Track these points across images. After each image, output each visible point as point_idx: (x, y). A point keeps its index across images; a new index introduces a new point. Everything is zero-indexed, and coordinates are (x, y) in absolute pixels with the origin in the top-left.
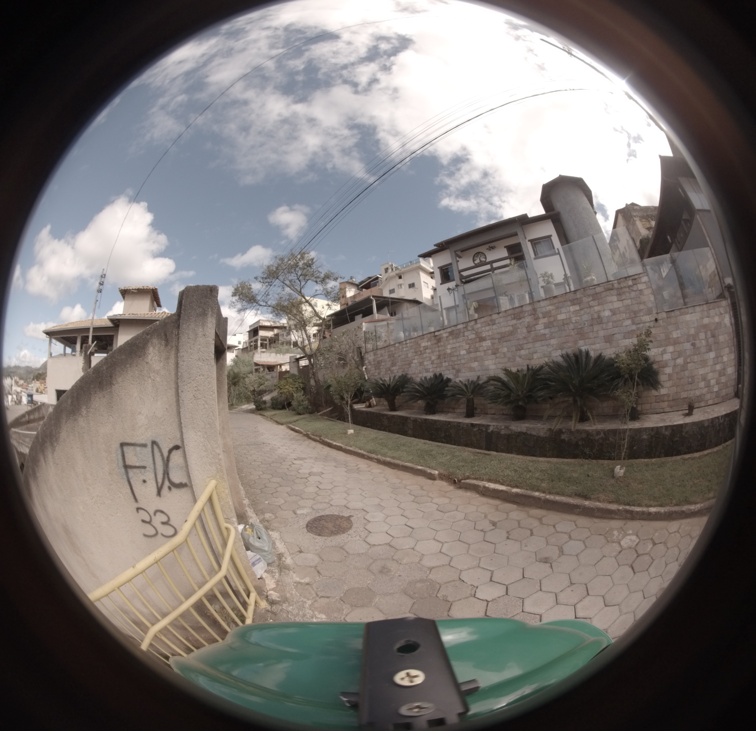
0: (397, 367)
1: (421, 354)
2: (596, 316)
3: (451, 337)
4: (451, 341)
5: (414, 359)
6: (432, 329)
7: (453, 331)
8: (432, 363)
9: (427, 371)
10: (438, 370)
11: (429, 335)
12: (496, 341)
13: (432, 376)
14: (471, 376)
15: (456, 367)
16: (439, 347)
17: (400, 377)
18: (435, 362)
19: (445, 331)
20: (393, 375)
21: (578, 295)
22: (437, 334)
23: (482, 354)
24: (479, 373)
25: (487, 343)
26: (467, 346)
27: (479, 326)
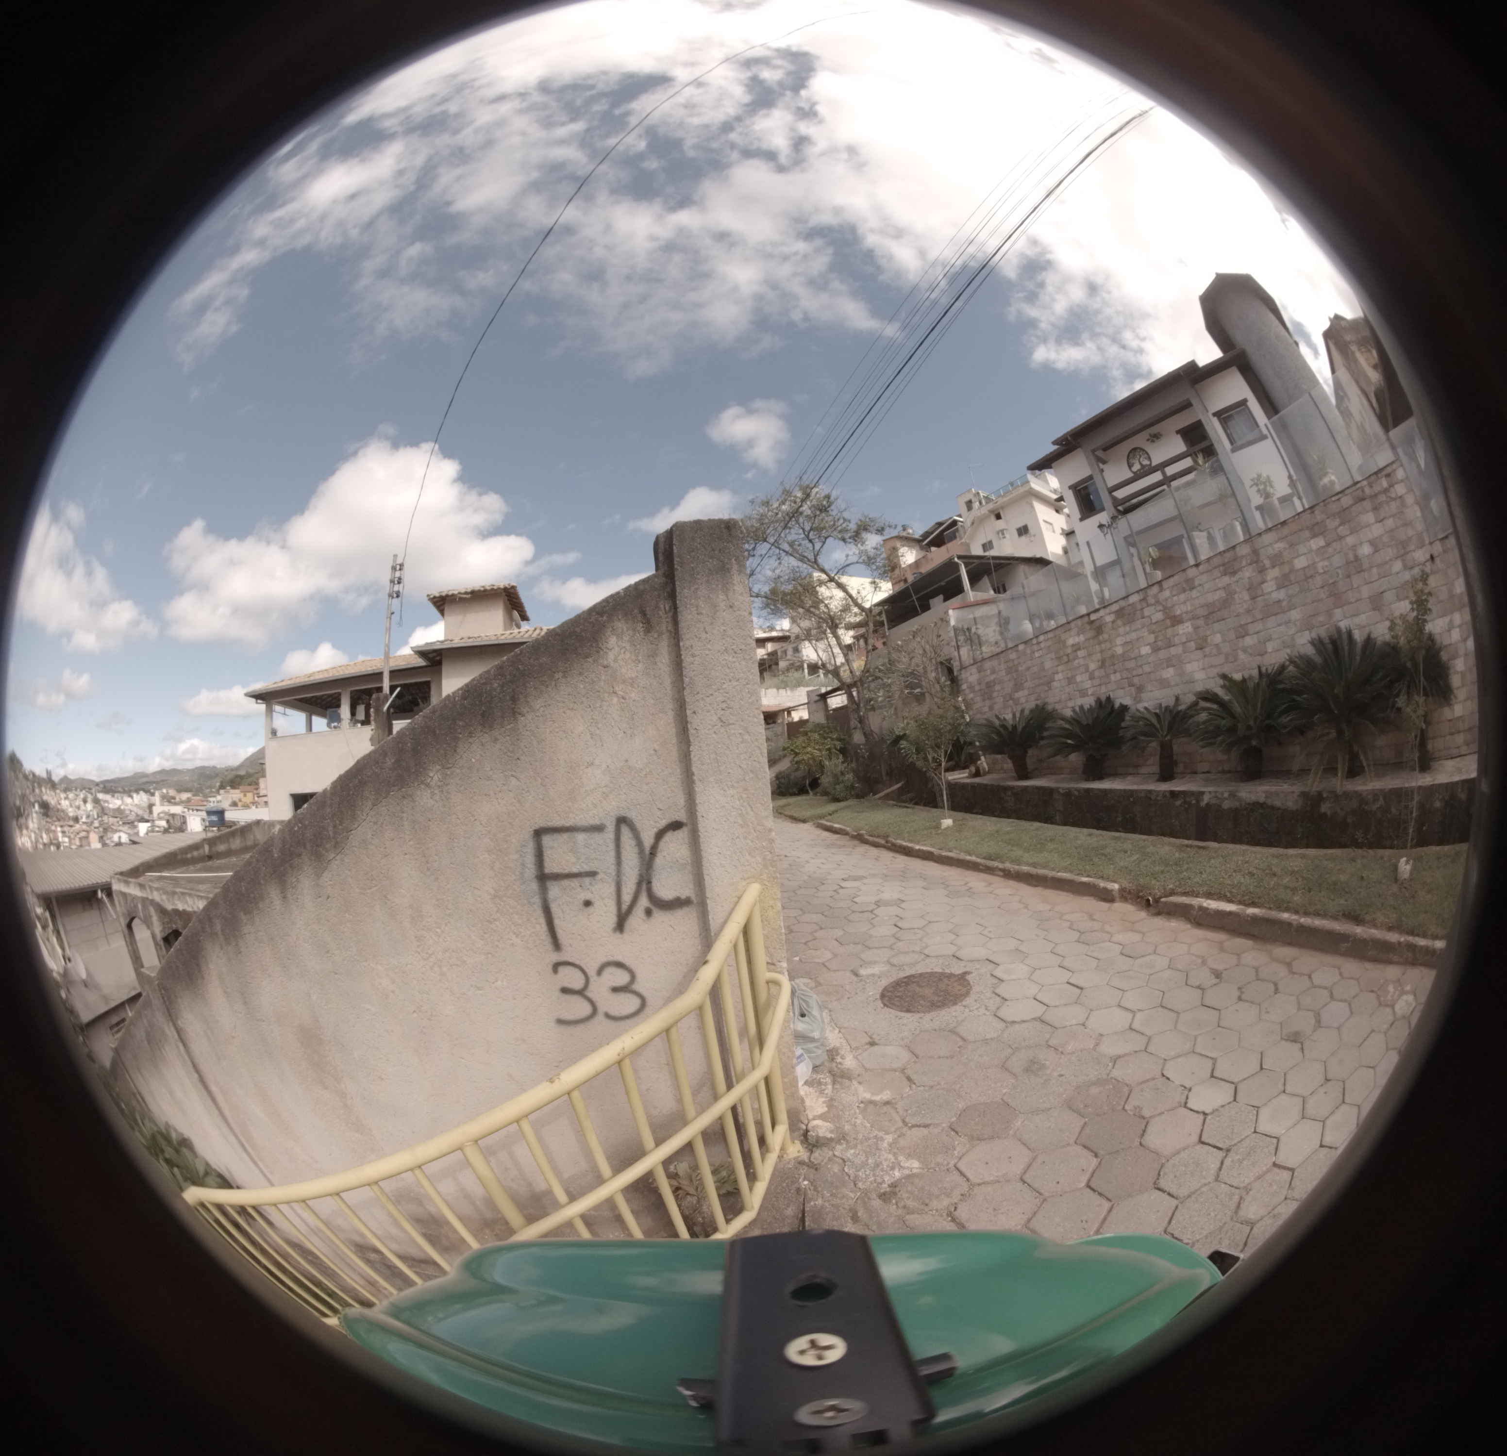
0: (1026, 692)
1: (1069, 661)
3: (1119, 622)
4: (1121, 630)
5: (1057, 673)
6: (1083, 610)
7: (1122, 609)
8: (1092, 678)
9: (1083, 693)
10: (1104, 689)
11: (1079, 622)
12: (1201, 622)
13: (1093, 704)
14: (1166, 696)
15: (1136, 680)
16: (1100, 643)
17: (1032, 711)
18: (1097, 674)
19: (1107, 610)
20: (1019, 708)
22: (1093, 617)
23: (1180, 650)
24: (1177, 691)
25: (1186, 628)
26: (1152, 638)
27: (1167, 593)
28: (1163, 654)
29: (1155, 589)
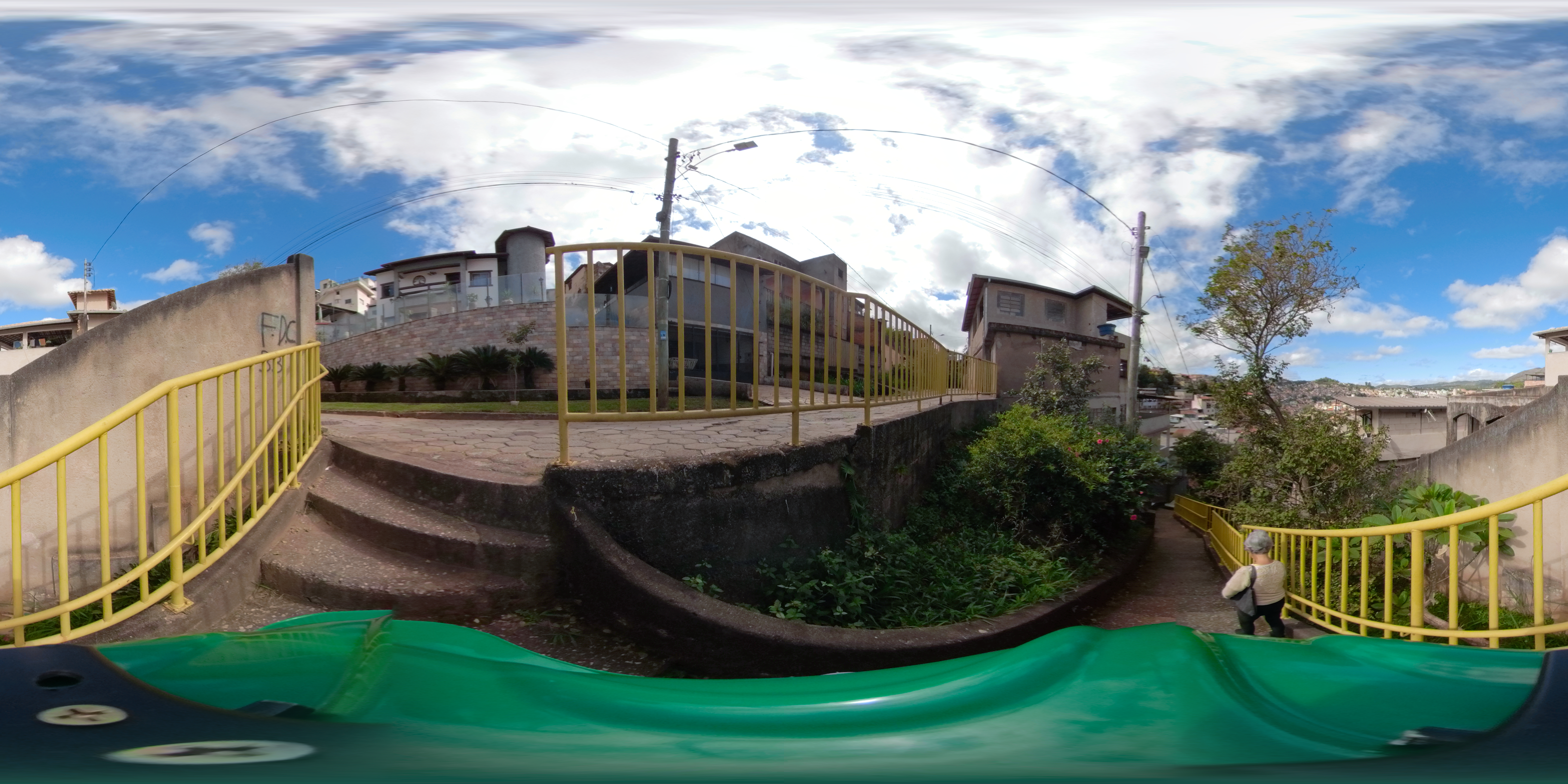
0: (342, 359)
1: (364, 348)
2: (505, 324)
3: (389, 335)
6: (373, 330)
7: (391, 330)
8: (373, 354)
9: (368, 360)
10: (377, 359)
11: (371, 333)
12: (425, 338)
13: (372, 364)
14: (404, 364)
15: (392, 357)
16: (378, 342)
18: (375, 353)
19: (384, 331)
21: (494, 310)
22: (378, 332)
23: (413, 347)
24: (409, 361)
25: (418, 339)
26: (401, 342)
27: (412, 326)
28: (405, 348)
29: (407, 325)
